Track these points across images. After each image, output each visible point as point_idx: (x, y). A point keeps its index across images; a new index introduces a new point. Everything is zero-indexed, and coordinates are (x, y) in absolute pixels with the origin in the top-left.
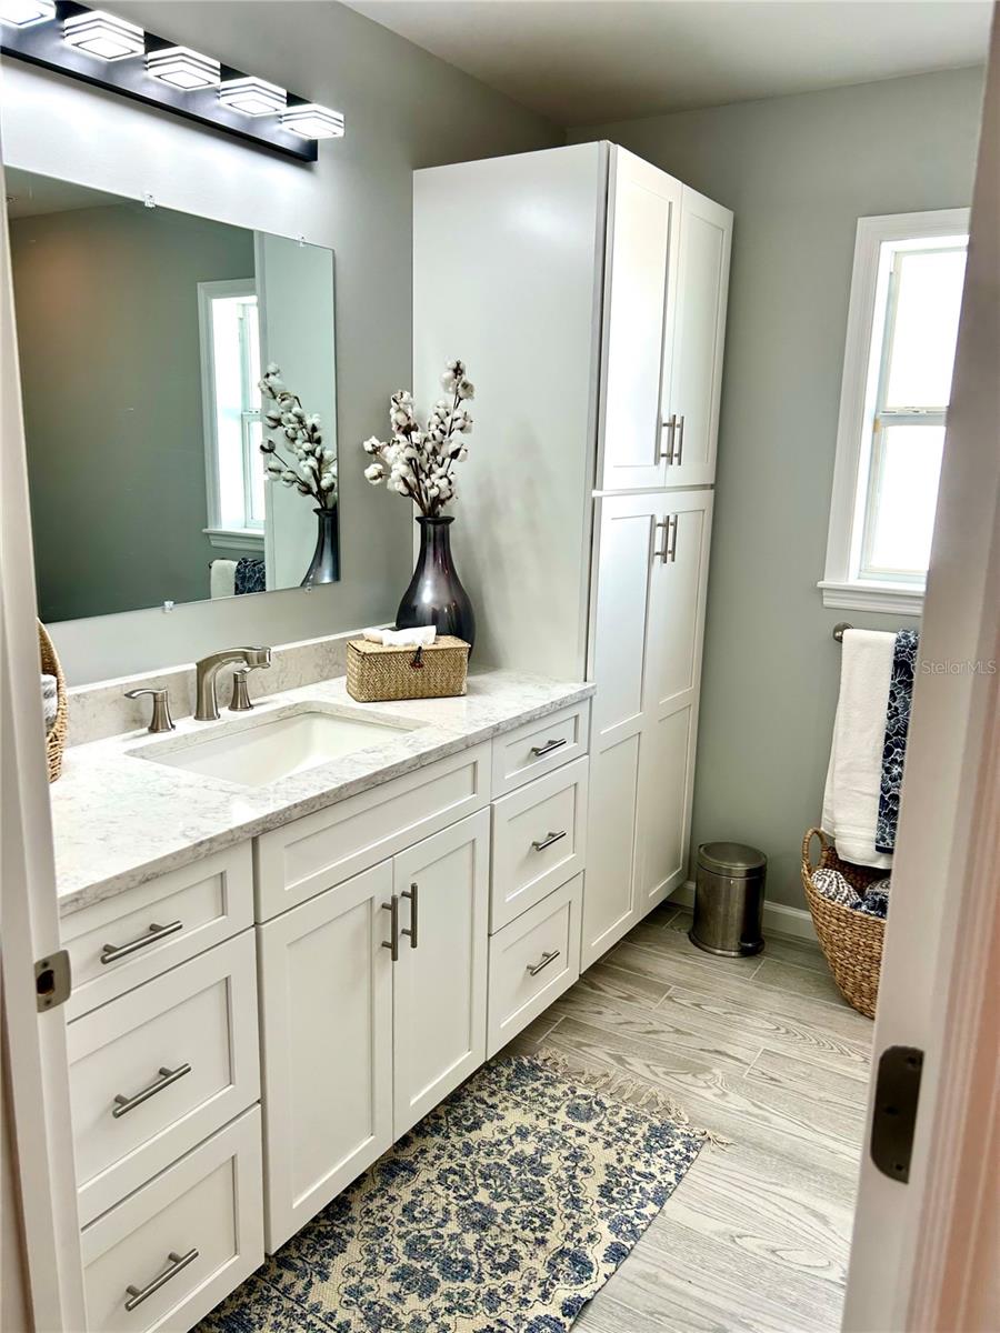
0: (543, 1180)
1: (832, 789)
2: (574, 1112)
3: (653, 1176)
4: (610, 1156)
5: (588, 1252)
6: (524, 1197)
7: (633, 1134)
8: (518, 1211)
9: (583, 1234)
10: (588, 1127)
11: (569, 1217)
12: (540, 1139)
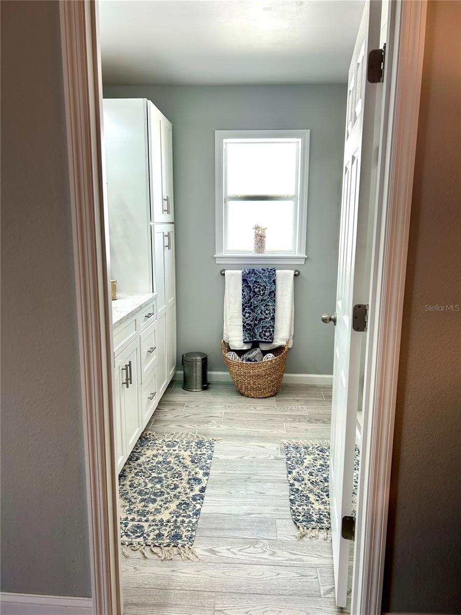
0: (171, 465)
1: (226, 326)
2: (168, 446)
3: (205, 454)
4: (188, 453)
5: (197, 476)
6: (168, 471)
7: (192, 446)
8: (169, 475)
9: (193, 473)
10: (176, 448)
11: (186, 471)
12: (163, 456)
